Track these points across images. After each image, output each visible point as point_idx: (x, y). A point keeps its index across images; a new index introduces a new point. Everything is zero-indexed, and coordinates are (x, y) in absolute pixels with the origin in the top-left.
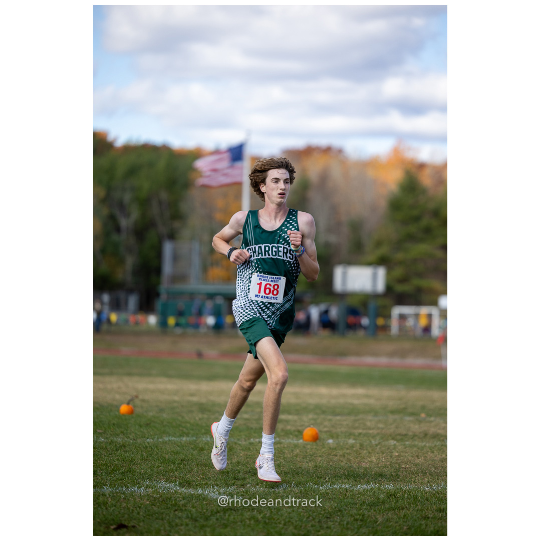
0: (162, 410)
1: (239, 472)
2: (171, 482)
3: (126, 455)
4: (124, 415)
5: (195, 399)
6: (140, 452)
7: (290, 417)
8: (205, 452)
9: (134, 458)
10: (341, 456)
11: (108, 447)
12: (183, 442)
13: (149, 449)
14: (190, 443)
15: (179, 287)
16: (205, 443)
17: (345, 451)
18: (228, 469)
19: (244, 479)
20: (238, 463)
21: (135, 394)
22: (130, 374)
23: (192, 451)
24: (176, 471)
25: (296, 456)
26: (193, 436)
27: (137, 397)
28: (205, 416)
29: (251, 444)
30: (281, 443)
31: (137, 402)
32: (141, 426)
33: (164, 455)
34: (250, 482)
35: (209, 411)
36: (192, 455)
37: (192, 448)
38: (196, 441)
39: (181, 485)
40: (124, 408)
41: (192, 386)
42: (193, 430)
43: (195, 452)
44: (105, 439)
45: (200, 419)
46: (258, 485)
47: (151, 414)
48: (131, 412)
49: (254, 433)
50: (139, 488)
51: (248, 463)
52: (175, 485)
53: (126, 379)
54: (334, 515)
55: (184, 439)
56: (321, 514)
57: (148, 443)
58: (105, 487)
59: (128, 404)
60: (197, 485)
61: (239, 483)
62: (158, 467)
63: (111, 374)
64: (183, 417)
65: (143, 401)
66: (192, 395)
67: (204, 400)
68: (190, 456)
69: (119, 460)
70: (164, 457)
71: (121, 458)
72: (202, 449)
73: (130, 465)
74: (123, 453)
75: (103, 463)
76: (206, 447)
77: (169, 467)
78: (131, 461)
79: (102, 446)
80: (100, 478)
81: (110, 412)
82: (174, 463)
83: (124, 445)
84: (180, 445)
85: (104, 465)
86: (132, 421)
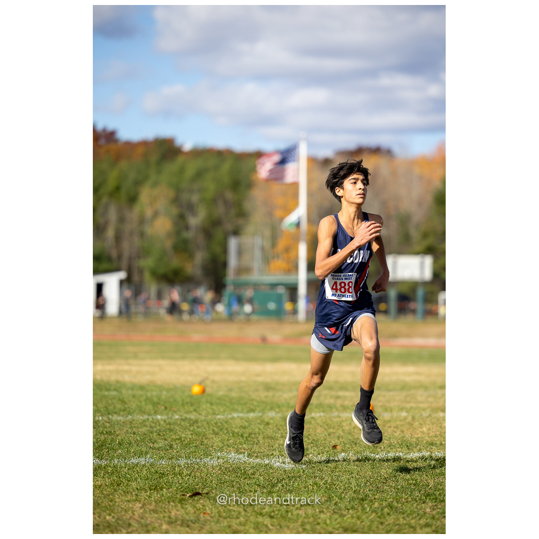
0: (230, 390)
2: (240, 453)
3: (199, 430)
4: (196, 395)
5: (260, 379)
6: (211, 427)
8: (270, 426)
9: (206, 433)
10: (395, 427)
11: (183, 423)
12: (250, 418)
13: (219, 424)
14: (256, 418)
15: (244, 278)
16: (271, 419)
17: (398, 423)
21: (206, 375)
22: (201, 358)
23: (259, 426)
24: (245, 444)
26: (259, 412)
27: (207, 378)
28: (270, 394)
29: (313, 418)
30: (339, 417)
31: (208, 383)
32: (212, 404)
33: (233, 429)
34: (313, 452)
36: (259, 429)
37: (259, 423)
38: (261, 416)
39: (249, 456)
40: (196, 389)
41: (256, 368)
42: (258, 406)
43: (261, 427)
44: (179, 416)
45: (266, 397)
46: (319, 455)
47: (221, 393)
48: (204, 391)
49: (316, 408)
50: (211, 459)
51: (309, 435)
52: (244, 456)
53: (197, 362)
54: (390, 481)
55: (251, 415)
56: (378, 480)
57: (219, 419)
58: (180, 459)
59: (200, 384)
60: (264, 456)
62: (228, 440)
63: (184, 358)
64: (250, 396)
65: (213, 382)
66: (258, 375)
67: (268, 380)
68: (257, 430)
69: (192, 434)
70: (233, 431)
71: (194, 433)
72: (268, 424)
73: (202, 439)
74: (196, 428)
75: (178, 437)
76: (272, 422)
77: (238, 440)
78: (204, 435)
79: (177, 423)
80: (175, 451)
81: (183, 392)
82: (242, 436)
83: (196, 421)
84: (248, 420)
85: (179, 439)
86: (204, 400)
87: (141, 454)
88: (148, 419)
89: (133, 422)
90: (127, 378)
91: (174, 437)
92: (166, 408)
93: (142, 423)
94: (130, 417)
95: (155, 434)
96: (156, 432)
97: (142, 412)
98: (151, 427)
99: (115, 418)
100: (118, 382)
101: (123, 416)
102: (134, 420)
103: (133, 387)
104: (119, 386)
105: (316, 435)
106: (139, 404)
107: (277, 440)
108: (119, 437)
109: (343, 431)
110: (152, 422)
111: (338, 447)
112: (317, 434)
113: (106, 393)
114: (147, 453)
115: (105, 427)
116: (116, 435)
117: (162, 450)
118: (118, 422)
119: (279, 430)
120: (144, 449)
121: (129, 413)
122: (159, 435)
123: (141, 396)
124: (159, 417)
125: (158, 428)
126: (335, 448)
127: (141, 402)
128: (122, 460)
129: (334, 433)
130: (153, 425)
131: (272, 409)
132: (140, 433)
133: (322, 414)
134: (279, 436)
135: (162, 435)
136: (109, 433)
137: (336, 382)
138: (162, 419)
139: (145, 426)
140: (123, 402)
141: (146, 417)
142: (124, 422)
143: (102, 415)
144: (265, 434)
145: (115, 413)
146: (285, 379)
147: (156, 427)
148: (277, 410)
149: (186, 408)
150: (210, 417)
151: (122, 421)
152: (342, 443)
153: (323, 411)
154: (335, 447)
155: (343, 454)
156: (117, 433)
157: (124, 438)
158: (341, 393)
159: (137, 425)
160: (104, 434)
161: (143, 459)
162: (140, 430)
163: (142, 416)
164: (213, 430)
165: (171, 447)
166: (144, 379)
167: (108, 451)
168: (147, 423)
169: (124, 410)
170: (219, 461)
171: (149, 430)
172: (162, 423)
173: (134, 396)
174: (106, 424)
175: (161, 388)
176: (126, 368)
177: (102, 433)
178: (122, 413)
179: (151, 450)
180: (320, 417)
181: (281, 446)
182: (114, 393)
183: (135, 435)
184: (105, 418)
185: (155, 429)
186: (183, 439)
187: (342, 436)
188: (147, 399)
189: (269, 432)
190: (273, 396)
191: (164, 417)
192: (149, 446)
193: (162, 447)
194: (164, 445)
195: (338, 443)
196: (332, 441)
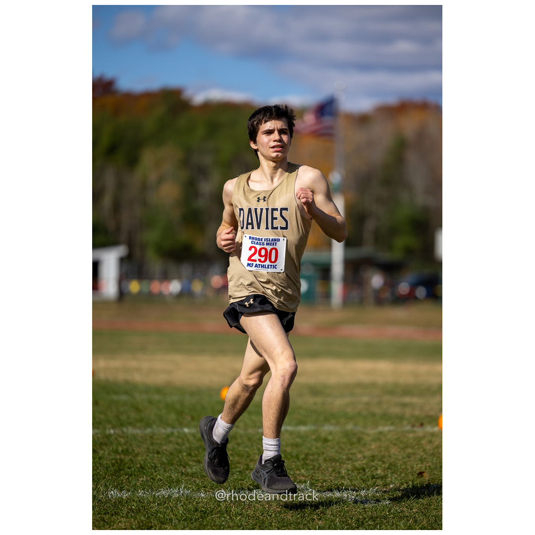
1: (376, 469)
2: (300, 482)
7: (415, 400)
8: (329, 444)
9: (250, 452)
12: (302, 432)
14: (310, 433)
16: (329, 434)
18: (362, 465)
19: (383, 478)
20: (373, 456)
22: (223, 352)
23: (315, 443)
24: (303, 468)
26: (312, 424)
28: (319, 400)
29: (381, 433)
30: (414, 432)
35: (322, 393)
36: (317, 448)
37: (315, 440)
38: (316, 431)
42: (308, 416)
51: (384, 457)
52: (306, 486)
55: (302, 429)
61: (380, 482)
63: (202, 352)
67: (312, 381)
68: (314, 449)
70: (285, 451)
71: (236, 454)
72: (326, 440)
73: (246, 461)
74: (236, 446)
76: (330, 437)
77: (294, 464)
78: (248, 456)
81: (211, 396)
82: (297, 457)
84: (299, 435)
87: (171, 483)
88: (172, 433)
89: (155, 437)
90: (138, 378)
92: (193, 418)
93: (166, 439)
94: (149, 430)
95: (185, 454)
96: (186, 451)
97: (163, 422)
98: (177, 444)
99: (130, 430)
100: (127, 382)
101: (140, 428)
102: (154, 434)
103: (148, 389)
104: (129, 388)
105: (390, 456)
106: (158, 412)
107: (344, 463)
108: (139, 458)
109: (424, 450)
110: (178, 437)
111: (425, 474)
112: (392, 456)
113: (115, 397)
114: (178, 482)
115: (119, 444)
116: (134, 455)
117: (197, 477)
118: (135, 437)
119: (342, 449)
120: (175, 475)
121: (149, 425)
123: (159, 401)
124: (186, 430)
125: (187, 445)
126: (422, 476)
127: (160, 410)
128: (148, 491)
129: (414, 454)
130: (180, 441)
131: (327, 420)
132: (165, 452)
133: (392, 428)
134: (344, 457)
135: (193, 454)
136: (126, 452)
137: (396, 385)
138: (190, 434)
139: (170, 442)
140: (138, 410)
141: (169, 430)
142: (142, 437)
143: (114, 427)
144: (325, 455)
145: (130, 424)
146: (332, 380)
147: (184, 444)
148: (333, 421)
151: (140, 435)
152: (428, 468)
153: (392, 424)
154: (421, 474)
156: (136, 452)
157: (146, 459)
158: (407, 399)
159: (159, 441)
160: (119, 454)
161: (176, 490)
162: (165, 448)
163: (164, 428)
166: (159, 379)
167: (128, 478)
168: (172, 439)
169: (141, 420)
171: (175, 449)
172: (191, 438)
173: (150, 402)
174: (119, 439)
175: (181, 391)
176: (133, 364)
177: (116, 452)
178: (138, 425)
179: (183, 477)
180: (390, 431)
181: (350, 472)
182: (124, 398)
183: (160, 456)
184: (118, 431)
185: (184, 447)
187: (425, 459)
188: (168, 406)
189: (331, 453)
190: (324, 403)
192: (181, 471)
193: (197, 472)
194: (200, 470)
195: (423, 468)
196: (415, 466)
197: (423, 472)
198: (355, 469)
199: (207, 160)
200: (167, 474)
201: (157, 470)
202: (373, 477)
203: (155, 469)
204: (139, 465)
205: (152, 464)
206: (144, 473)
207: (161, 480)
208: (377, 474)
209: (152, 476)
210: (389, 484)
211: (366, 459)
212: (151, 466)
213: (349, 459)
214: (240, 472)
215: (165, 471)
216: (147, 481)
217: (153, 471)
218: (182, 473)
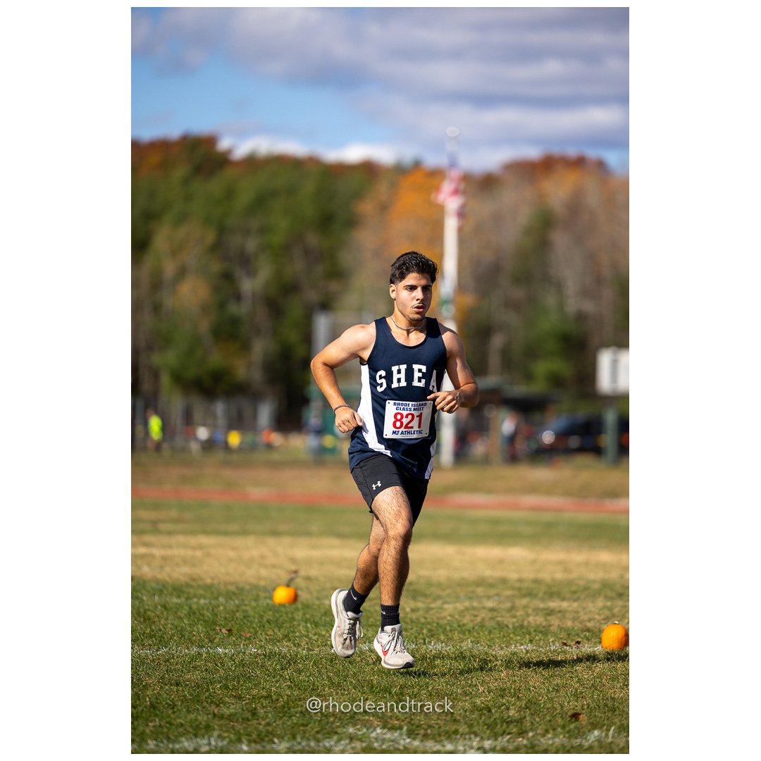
1: (508, 709)
2: (393, 728)
4: (281, 605)
7: (565, 605)
11: (267, 663)
18: (486, 703)
19: (520, 721)
21: (293, 568)
22: (275, 533)
25: (600, 676)
27: (297, 574)
28: (420, 604)
31: (300, 582)
32: (316, 625)
35: (425, 596)
40: (281, 595)
44: (258, 649)
45: (413, 610)
48: (295, 598)
50: (339, 740)
52: (401, 734)
53: (271, 541)
59: (288, 586)
60: (440, 735)
61: (513, 728)
63: (244, 533)
65: (308, 578)
69: (289, 687)
71: (295, 685)
74: (295, 674)
75: (264, 694)
76: (437, 661)
78: (313, 689)
79: (257, 662)
80: (263, 723)
81: (257, 599)
82: (388, 691)
83: (293, 660)
85: (266, 697)
86: (299, 615)
87: (198, 730)
88: (200, 654)
89: (172, 661)
90: (146, 572)
91: (255, 692)
92: (230, 631)
93: (190, 663)
95: (218, 686)
96: (219, 682)
97: (184, 637)
102: (172, 657)
105: (529, 689)
106: (176, 622)
107: (459, 700)
108: (149, 692)
109: (580, 681)
110: (209, 660)
111: (581, 717)
112: (533, 688)
114: (208, 728)
116: (141, 687)
117: (237, 721)
118: (142, 661)
120: (203, 718)
121: (163, 642)
122: (226, 687)
123: (179, 607)
124: (220, 650)
125: (222, 672)
126: (577, 719)
127: (180, 618)
128: (162, 742)
130: (210, 666)
131: (432, 634)
132: (188, 683)
133: (530, 647)
134: (459, 691)
135: (231, 688)
138: (225, 655)
139: (196, 668)
141: (195, 650)
144: (430, 688)
146: (441, 574)
147: (217, 671)
148: (442, 637)
149: (270, 632)
150: (316, 651)
151: (150, 657)
152: (585, 707)
153: (531, 641)
154: (575, 716)
155: (596, 733)
156: (144, 683)
157: (159, 694)
158: (553, 604)
159: (179, 667)
161: (205, 741)
162: (188, 677)
163: (188, 649)
164: (330, 678)
165: (254, 713)
166: (180, 573)
168: (199, 663)
169: (151, 637)
170: (353, 745)
171: (204, 678)
172: (228, 662)
173: (165, 607)
175: (211, 590)
178: (148, 642)
179: (216, 721)
180: (527, 652)
181: (468, 713)
183: (180, 688)
185: (216, 676)
186: (274, 697)
187: (582, 693)
188: (192, 613)
190: (429, 609)
191: (230, 651)
192: (212, 712)
193: (236, 713)
194: (240, 710)
195: (579, 707)
196: (566, 704)
197: (579, 714)
198: (475, 708)
199: (251, 244)
200: (192, 716)
201: (175, 710)
202: (504, 721)
203: (173, 708)
204: (148, 703)
205: (168, 701)
206: (156, 715)
207: (182, 725)
208: (509, 716)
209: (168, 720)
210: (526, 732)
211: (492, 694)
212: (167, 703)
213: (465, 694)
214: (301, 712)
215: (188, 711)
216: (161, 726)
217: (170, 712)
218: (215, 715)
